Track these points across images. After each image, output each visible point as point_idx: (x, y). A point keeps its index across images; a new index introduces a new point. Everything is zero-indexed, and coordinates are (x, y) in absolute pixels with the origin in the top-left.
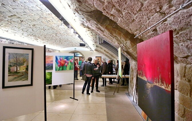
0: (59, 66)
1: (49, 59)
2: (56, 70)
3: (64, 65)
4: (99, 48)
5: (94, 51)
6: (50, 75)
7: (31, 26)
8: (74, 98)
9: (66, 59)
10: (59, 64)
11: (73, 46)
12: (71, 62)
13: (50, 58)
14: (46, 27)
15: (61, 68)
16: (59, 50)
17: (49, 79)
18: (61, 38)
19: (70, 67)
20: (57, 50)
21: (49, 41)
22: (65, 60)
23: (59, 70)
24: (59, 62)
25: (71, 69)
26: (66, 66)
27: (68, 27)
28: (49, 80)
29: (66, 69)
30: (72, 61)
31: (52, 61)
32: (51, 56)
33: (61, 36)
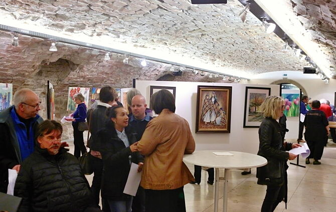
5: (331, 80)
7: (215, 40)
8: (297, 165)
11: (280, 69)
12: (295, 104)
14: (239, 41)
16: (249, 78)
18: (261, 56)
19: (293, 111)
20: (245, 79)
21: (235, 62)
22: (286, 100)
25: (294, 115)
26: (288, 110)
27: (291, 46)
30: (298, 102)
33: (261, 53)
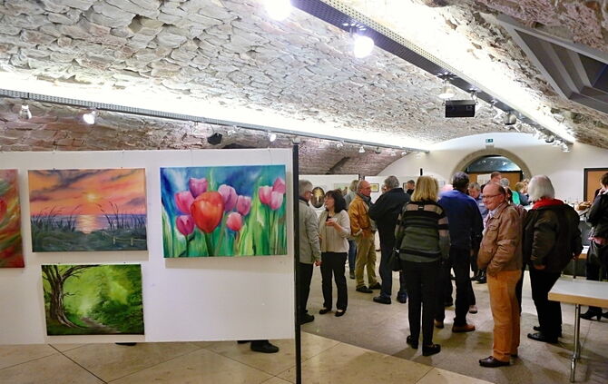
0: (184, 231)
1: (117, 187)
2: (166, 255)
3: (219, 224)
4: (591, 124)
5: (577, 145)
6: (129, 283)
9: (229, 182)
10: (185, 218)
12: (266, 205)
13: (126, 185)
15: (199, 245)
16: (427, 149)
17: (124, 301)
19: (259, 233)
21: (366, 116)
22: (225, 190)
23: (185, 254)
24: (184, 203)
25: (266, 247)
28: (124, 308)
29: (233, 251)
31: (140, 201)
32: (133, 171)
